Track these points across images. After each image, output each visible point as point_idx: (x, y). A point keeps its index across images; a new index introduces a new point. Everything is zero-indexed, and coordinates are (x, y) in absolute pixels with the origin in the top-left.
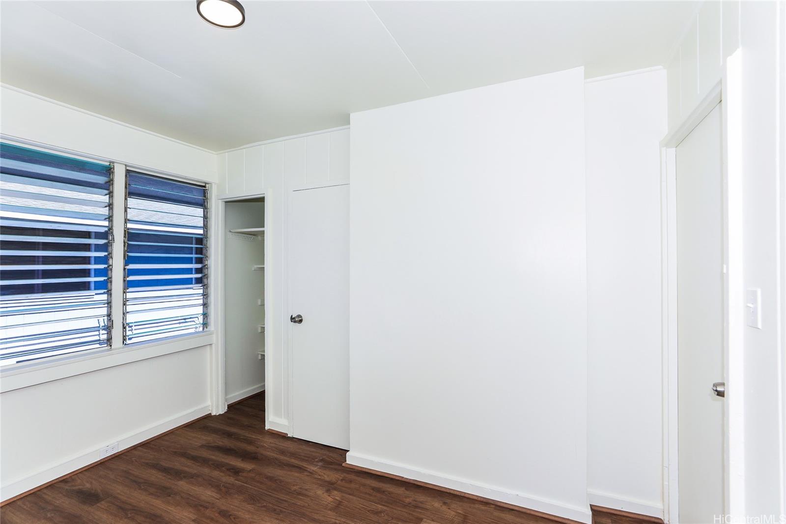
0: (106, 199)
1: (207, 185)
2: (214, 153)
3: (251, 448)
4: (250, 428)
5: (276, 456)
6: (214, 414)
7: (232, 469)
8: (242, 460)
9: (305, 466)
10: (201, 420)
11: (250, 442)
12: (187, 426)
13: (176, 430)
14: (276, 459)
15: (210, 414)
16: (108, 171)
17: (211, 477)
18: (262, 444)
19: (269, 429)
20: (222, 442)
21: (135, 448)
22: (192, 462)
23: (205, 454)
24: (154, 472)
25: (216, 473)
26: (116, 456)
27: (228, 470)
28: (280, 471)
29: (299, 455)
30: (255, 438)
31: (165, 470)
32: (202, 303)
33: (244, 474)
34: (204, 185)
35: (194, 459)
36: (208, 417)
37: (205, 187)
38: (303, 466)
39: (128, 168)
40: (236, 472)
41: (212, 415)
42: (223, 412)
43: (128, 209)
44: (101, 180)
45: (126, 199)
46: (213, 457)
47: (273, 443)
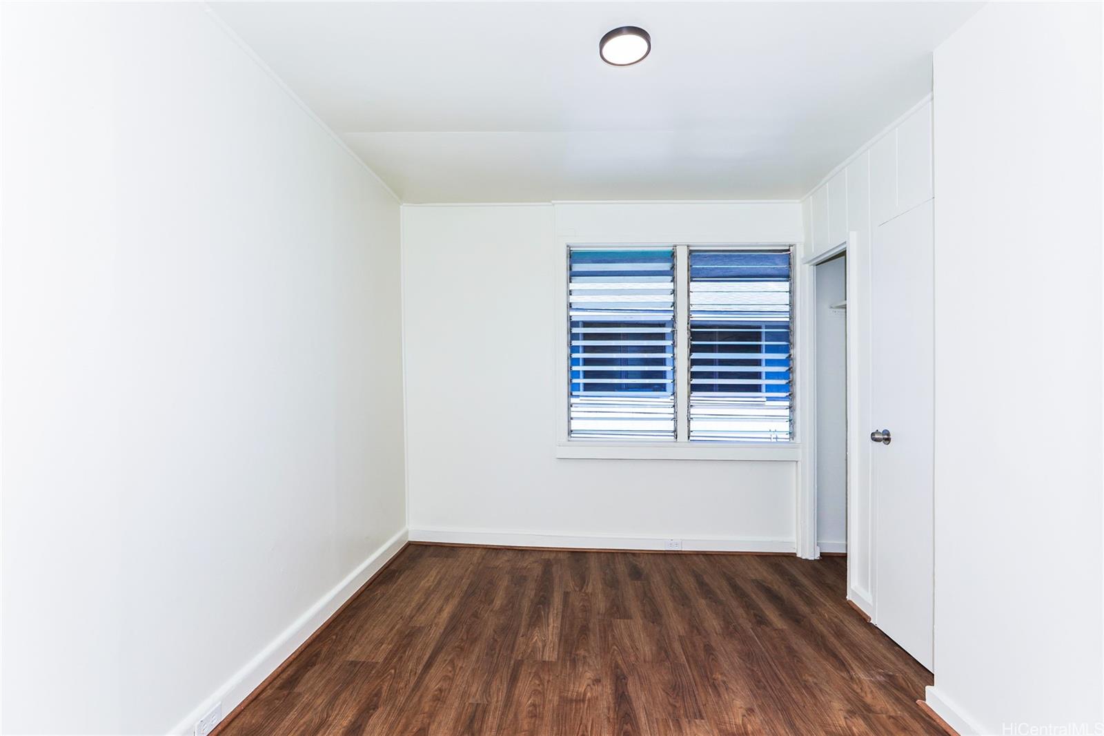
0: (671, 286)
1: (791, 248)
2: (798, 201)
3: (803, 608)
4: (828, 589)
5: (825, 632)
6: (799, 555)
7: (760, 617)
8: (781, 615)
9: (853, 666)
10: (779, 556)
11: (810, 601)
12: (760, 556)
13: (746, 555)
14: (823, 637)
15: (795, 554)
16: (671, 256)
17: (732, 611)
18: (823, 612)
19: (851, 601)
20: (779, 587)
21: (698, 554)
22: (731, 590)
23: (749, 589)
24: (692, 580)
25: (740, 612)
26: (679, 554)
27: (755, 615)
28: (812, 652)
29: (860, 650)
30: (822, 603)
31: (702, 584)
32: (788, 405)
33: (767, 629)
34: (788, 248)
35: (735, 588)
36: (791, 557)
37: (789, 250)
38: (850, 665)
39: (691, 248)
40: (761, 620)
41: (798, 556)
42: (813, 559)
43: (691, 294)
44: (666, 266)
45: (688, 283)
46: (754, 597)
47: (839, 619)
